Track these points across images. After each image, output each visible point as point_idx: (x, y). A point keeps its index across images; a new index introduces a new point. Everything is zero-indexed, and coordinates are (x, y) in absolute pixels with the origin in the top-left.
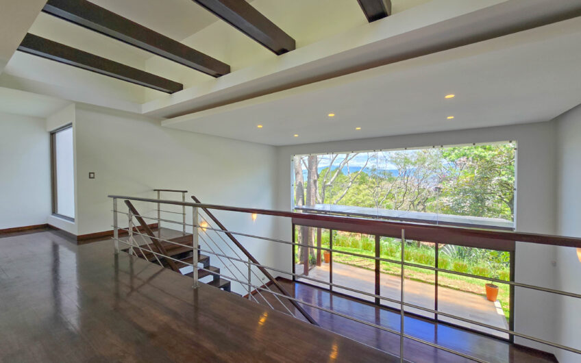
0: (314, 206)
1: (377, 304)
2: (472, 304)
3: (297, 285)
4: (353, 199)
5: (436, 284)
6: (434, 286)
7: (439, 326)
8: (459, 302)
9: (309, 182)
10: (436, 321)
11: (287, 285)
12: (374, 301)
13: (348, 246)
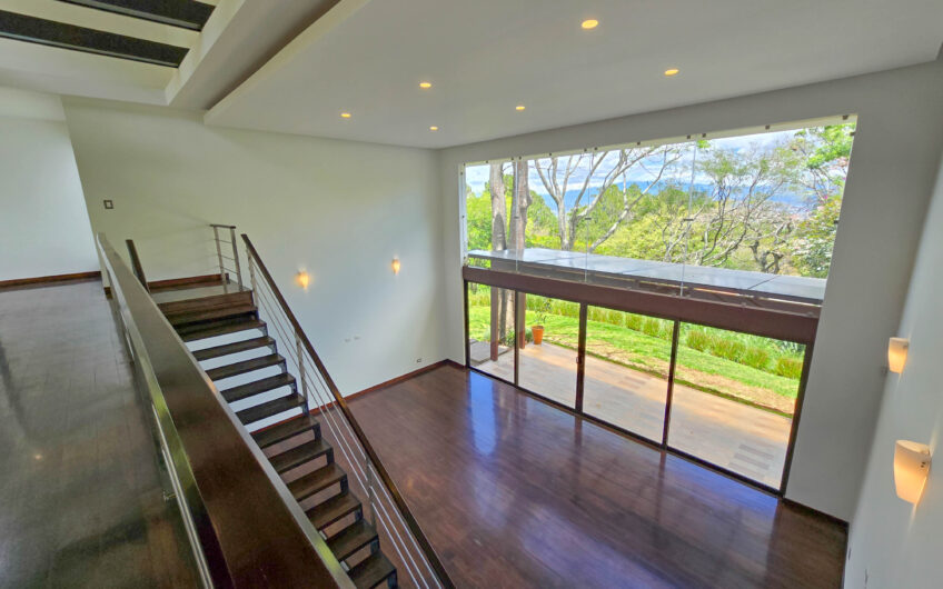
0: (521, 253)
1: (578, 411)
2: (760, 430)
3: (472, 374)
4: (640, 241)
5: (671, 380)
6: (665, 384)
7: (669, 456)
8: (734, 423)
9: (513, 211)
10: (663, 448)
11: (456, 371)
12: (574, 407)
13: (604, 320)
